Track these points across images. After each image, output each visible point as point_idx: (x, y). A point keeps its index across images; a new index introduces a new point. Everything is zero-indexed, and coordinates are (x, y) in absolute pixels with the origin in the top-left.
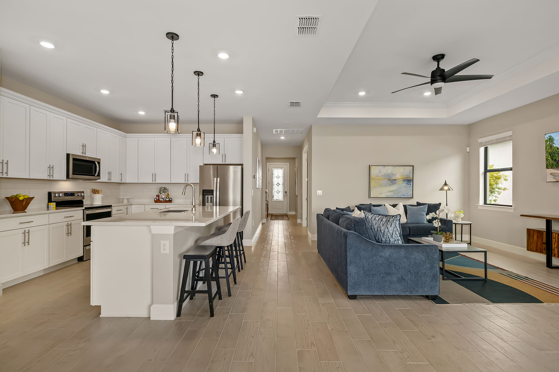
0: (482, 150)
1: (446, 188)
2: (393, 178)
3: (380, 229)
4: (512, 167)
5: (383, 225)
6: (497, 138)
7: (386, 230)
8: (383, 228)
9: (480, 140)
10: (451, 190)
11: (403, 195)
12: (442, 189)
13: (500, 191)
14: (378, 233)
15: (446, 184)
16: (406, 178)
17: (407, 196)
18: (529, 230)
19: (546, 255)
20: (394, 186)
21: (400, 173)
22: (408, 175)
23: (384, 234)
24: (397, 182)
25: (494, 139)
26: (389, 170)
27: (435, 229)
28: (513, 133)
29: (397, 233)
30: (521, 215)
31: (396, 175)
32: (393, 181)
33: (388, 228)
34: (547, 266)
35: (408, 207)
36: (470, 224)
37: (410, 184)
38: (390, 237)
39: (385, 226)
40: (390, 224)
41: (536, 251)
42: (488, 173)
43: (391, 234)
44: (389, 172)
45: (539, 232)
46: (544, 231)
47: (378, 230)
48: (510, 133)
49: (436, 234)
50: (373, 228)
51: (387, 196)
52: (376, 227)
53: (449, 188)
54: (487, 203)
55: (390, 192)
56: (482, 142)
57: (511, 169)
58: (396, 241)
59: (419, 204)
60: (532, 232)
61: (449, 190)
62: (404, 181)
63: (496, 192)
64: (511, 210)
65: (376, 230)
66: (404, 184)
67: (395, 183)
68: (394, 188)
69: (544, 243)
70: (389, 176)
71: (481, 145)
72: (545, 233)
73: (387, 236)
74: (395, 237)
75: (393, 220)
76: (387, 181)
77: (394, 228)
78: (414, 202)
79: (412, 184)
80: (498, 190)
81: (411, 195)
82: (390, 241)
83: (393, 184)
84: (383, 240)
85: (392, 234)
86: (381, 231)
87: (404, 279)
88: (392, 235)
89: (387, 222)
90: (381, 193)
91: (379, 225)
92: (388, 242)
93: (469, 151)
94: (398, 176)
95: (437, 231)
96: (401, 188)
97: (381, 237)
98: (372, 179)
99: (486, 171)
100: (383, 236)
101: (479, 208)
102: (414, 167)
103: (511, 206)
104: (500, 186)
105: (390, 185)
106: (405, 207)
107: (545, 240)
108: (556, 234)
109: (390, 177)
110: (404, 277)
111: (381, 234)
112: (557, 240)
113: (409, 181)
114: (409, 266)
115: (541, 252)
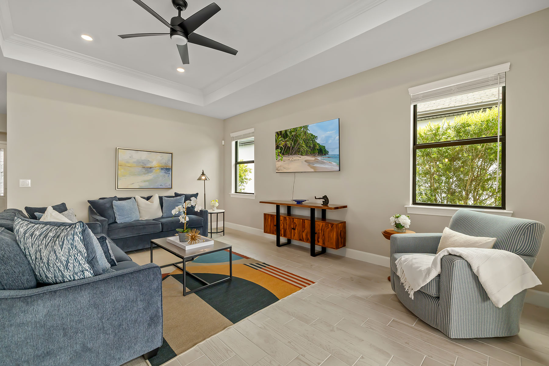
0: (233, 143)
1: (203, 178)
2: (149, 166)
3: (41, 256)
4: (254, 160)
5: (46, 246)
6: (244, 134)
7: (53, 257)
8: (45, 253)
9: (232, 135)
10: (208, 179)
11: (161, 185)
12: (200, 179)
13: (247, 181)
14: (38, 264)
15: (203, 174)
16: (164, 166)
17: (166, 186)
18: (265, 215)
19: (276, 236)
20: (150, 175)
21: (156, 161)
22: (167, 163)
23: (48, 264)
24: (154, 171)
25: (242, 134)
26: (144, 156)
27: (181, 225)
28: (255, 130)
29: (80, 258)
30: (260, 202)
31: (152, 162)
32: (148, 169)
33: (55, 252)
34: (277, 246)
35: (164, 198)
36: (224, 212)
37: (168, 173)
38: (62, 269)
39: (49, 248)
40: (59, 243)
41: (270, 233)
42: (238, 165)
43: (65, 263)
44: (143, 158)
45: (272, 216)
46: (275, 215)
47: (36, 258)
48: (252, 130)
49: (182, 232)
50: (27, 253)
51: (141, 187)
52: (32, 251)
53: (206, 178)
54: (238, 192)
55: (145, 181)
56: (234, 136)
57: (253, 162)
58: (79, 274)
59: (177, 195)
60: (267, 216)
61: (206, 179)
62: (162, 169)
63: (245, 182)
64: (253, 197)
65: (33, 257)
66: (162, 173)
67: (151, 172)
68: (150, 177)
69: (275, 225)
70: (143, 163)
71: (233, 139)
72: (275, 216)
73: (56, 268)
74: (74, 267)
75: (67, 235)
76: (141, 168)
77: (69, 250)
78: (171, 193)
79: (171, 173)
80: (245, 180)
81: (169, 185)
82: (63, 276)
83: (148, 173)
84: (49, 275)
85: (68, 262)
86: (41, 258)
87: (90, 350)
88: (67, 265)
89: (55, 239)
90: (132, 183)
91: (38, 246)
92: (60, 279)
93: (224, 144)
94: (154, 164)
95: (184, 229)
96: (157, 177)
97: (44, 271)
98: (120, 166)
99: (237, 163)
100: (48, 269)
101: (231, 196)
102: (173, 155)
103: (253, 194)
104: (247, 177)
105: (145, 174)
106: (161, 198)
107: (275, 223)
108: (282, 217)
109: (145, 164)
110: (88, 345)
111: (42, 265)
112: (283, 222)
113: (168, 170)
114: (101, 319)
115: (273, 233)
